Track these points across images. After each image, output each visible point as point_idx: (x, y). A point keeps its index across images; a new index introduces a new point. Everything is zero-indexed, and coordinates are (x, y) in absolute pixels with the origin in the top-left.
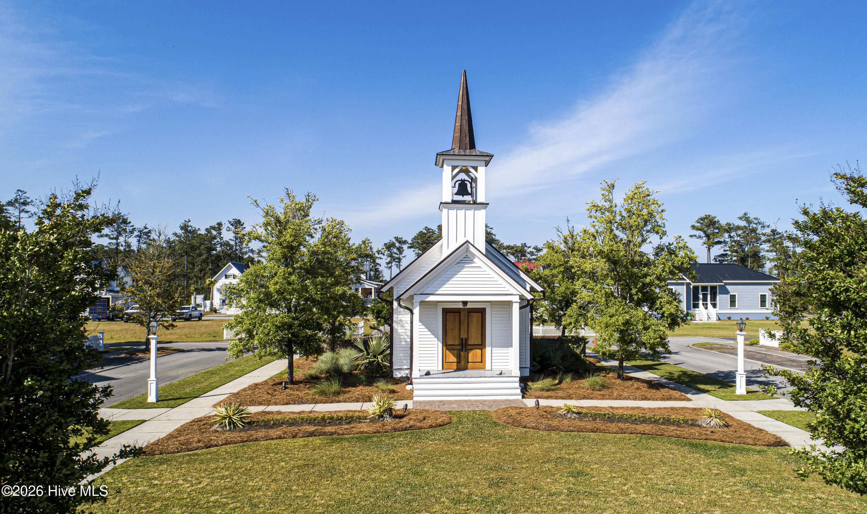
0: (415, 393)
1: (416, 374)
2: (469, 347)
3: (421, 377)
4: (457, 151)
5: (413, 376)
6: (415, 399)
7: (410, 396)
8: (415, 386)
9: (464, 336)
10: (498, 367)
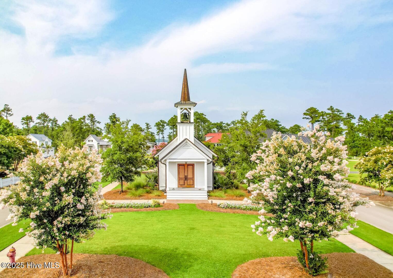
0: (168, 196)
1: (168, 189)
2: (188, 179)
3: (170, 190)
4: (183, 102)
5: (167, 190)
6: (167, 199)
7: (165, 197)
8: (167, 194)
9: (186, 175)
10: (199, 187)
